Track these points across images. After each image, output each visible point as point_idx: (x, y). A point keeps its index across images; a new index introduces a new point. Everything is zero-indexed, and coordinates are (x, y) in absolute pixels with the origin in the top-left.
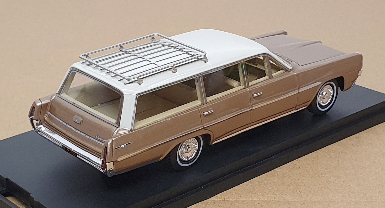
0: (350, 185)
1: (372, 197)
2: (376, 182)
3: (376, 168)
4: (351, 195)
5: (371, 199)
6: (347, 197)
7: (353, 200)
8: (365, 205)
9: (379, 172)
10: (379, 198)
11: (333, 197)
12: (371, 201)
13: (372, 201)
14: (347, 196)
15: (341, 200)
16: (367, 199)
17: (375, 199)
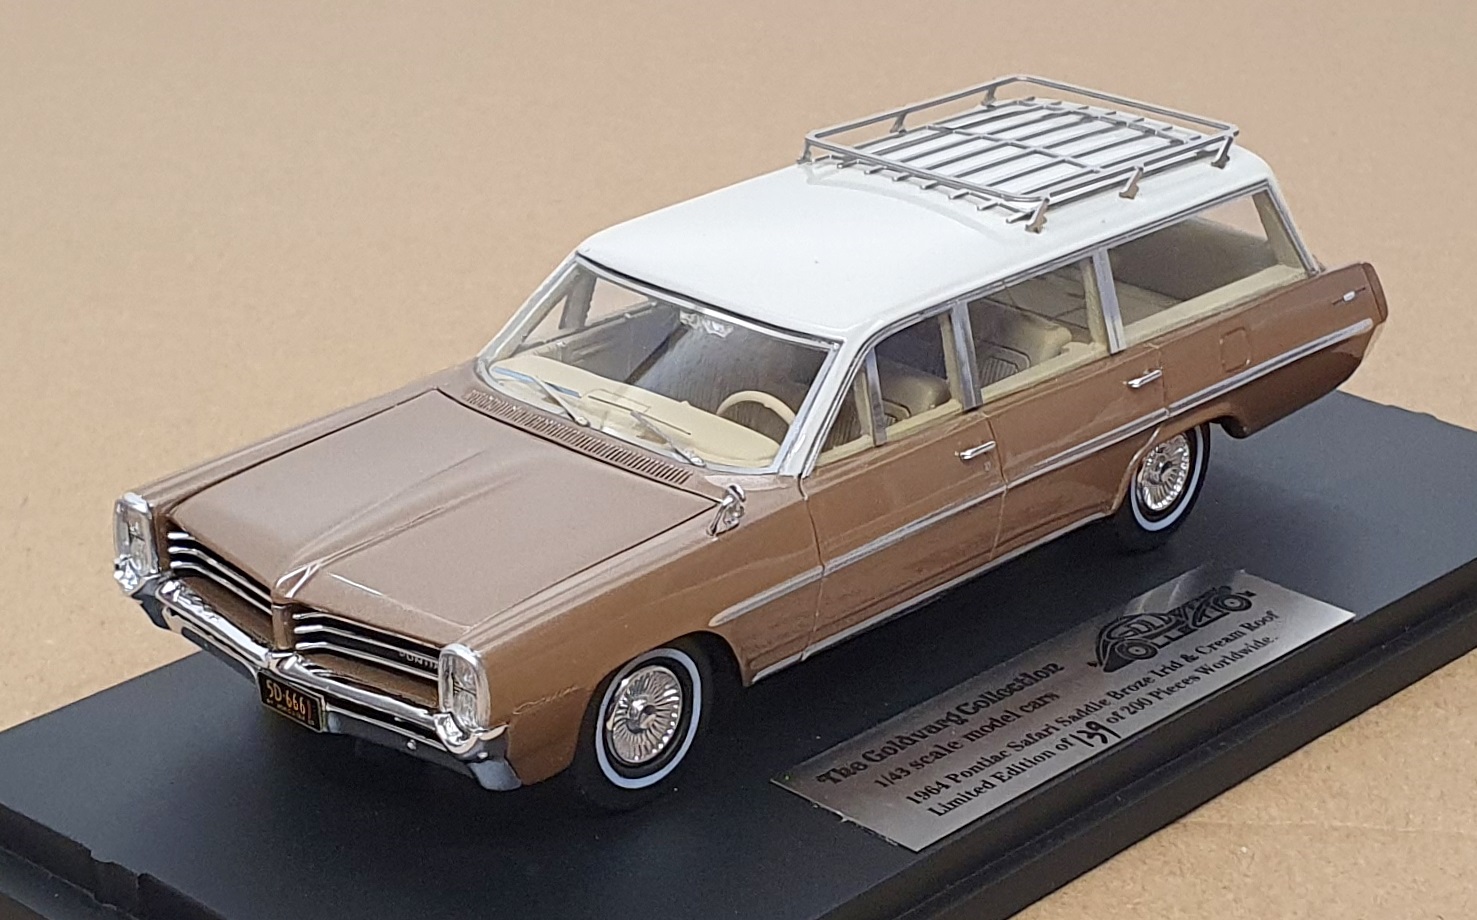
0: (1329, 768)
1: (1411, 816)
2: (1433, 759)
3: (1437, 705)
4: (1331, 804)
5: (1407, 823)
6: (1312, 811)
7: (1337, 823)
8: (1383, 844)
9: (1447, 719)
10: (1439, 818)
11: (1258, 809)
12: (1408, 832)
13: (1410, 829)
14: (1316, 810)
15: (1289, 822)
16: (1388, 823)
17: (1423, 823)
